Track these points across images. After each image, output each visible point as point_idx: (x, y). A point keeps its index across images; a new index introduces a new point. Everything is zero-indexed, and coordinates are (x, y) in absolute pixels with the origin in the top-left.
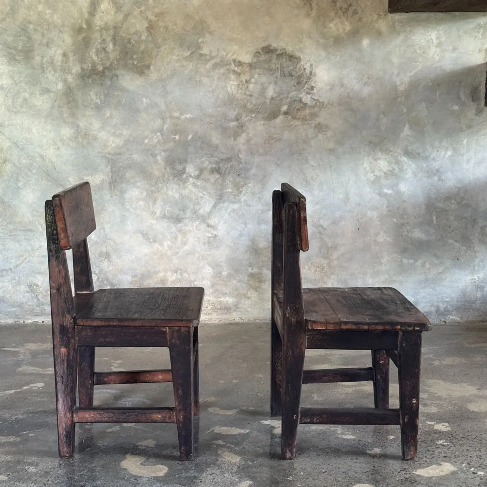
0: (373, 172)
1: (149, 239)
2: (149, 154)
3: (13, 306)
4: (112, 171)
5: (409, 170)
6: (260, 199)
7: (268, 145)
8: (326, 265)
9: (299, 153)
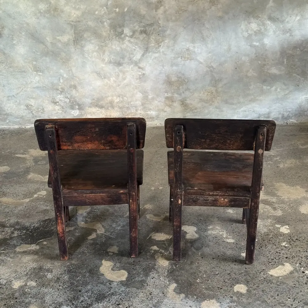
0: (247, 31)
1: (101, 76)
2: (99, 21)
3: (17, 118)
4: (75, 33)
5: (271, 30)
6: (172, 50)
7: (178, 14)
8: (214, 91)
9: (199, 20)
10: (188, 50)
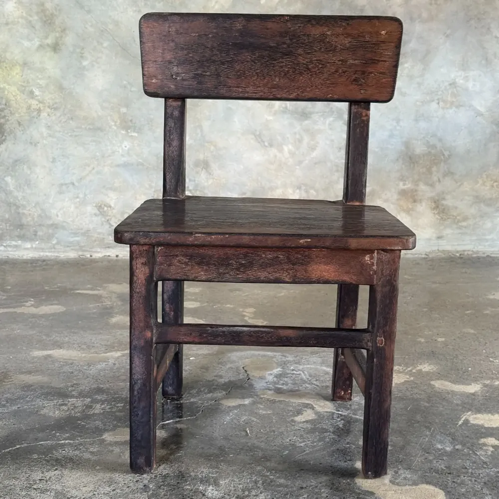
1: (264, 142)
3: (75, 234)
6: (419, 84)
9: (478, 19)
10: (453, 84)
